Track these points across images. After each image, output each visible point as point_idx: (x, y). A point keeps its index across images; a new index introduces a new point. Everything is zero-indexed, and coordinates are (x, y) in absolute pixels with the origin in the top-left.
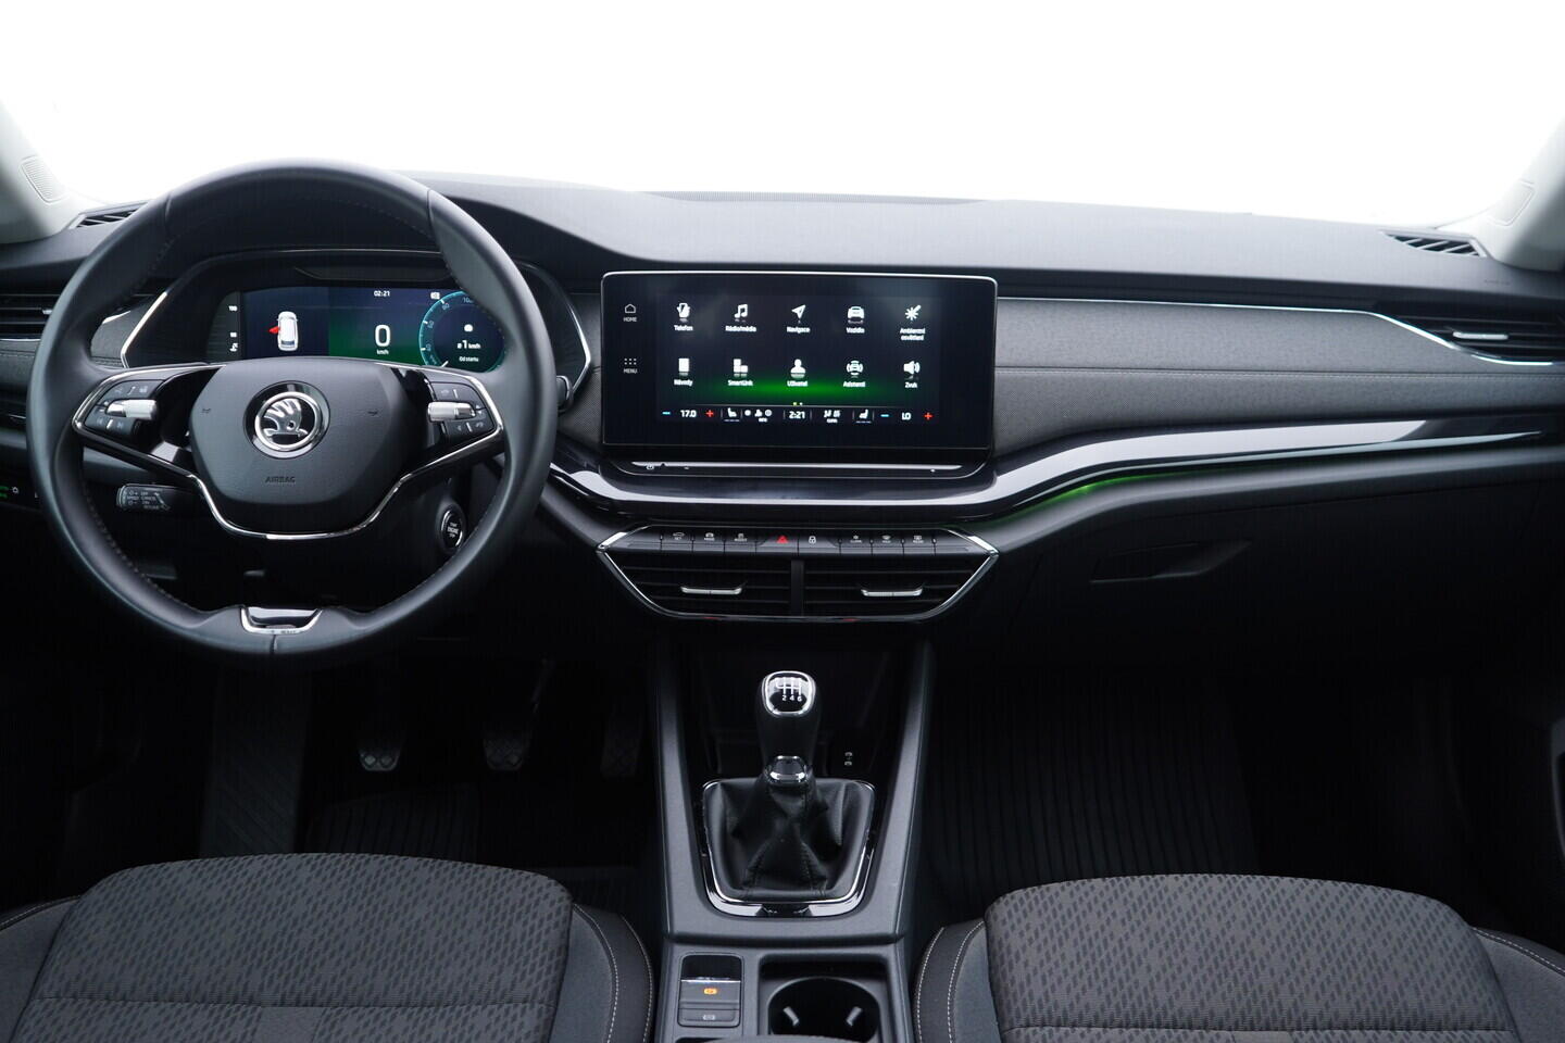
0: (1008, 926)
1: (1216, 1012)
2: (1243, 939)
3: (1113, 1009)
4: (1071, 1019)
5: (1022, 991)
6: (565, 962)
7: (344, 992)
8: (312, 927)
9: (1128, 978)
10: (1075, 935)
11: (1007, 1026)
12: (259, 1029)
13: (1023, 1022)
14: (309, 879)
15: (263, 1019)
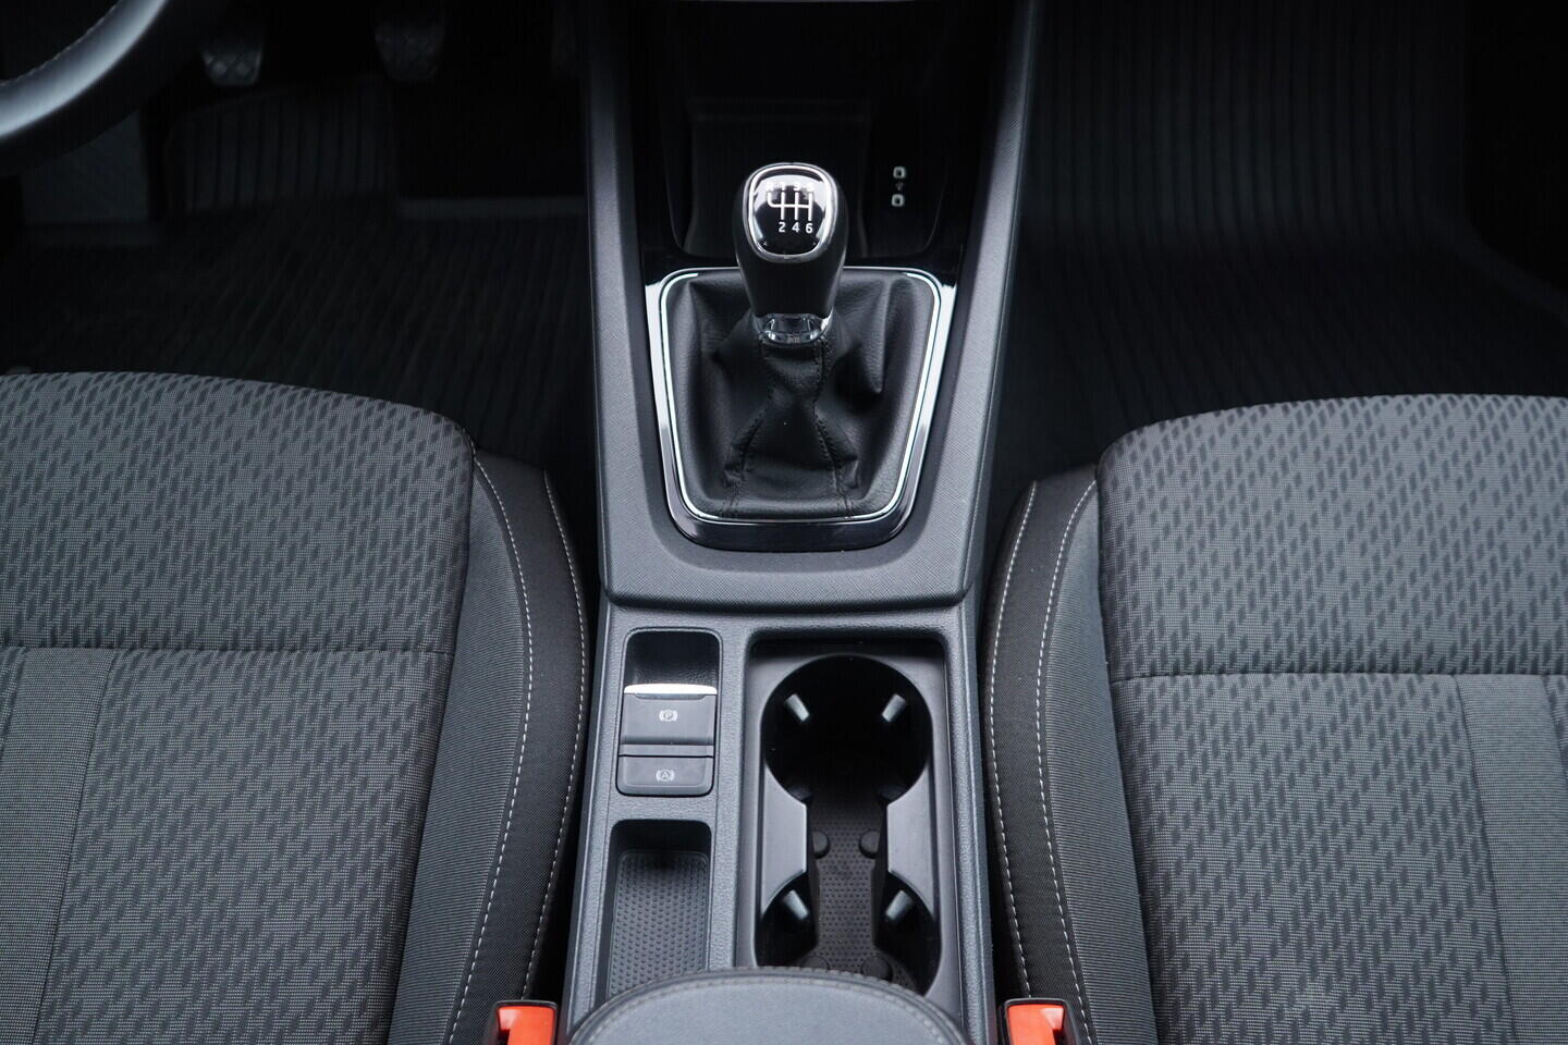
0: (1134, 501)
1: (1436, 646)
2: (1493, 523)
3: (1283, 645)
4: (1218, 663)
5: (1149, 619)
6: (464, 571)
7: (140, 629)
8: (84, 517)
9: (1310, 593)
10: (1234, 518)
11: (1121, 673)
12: (21, 694)
13: (1146, 670)
14: (72, 431)
15: (25, 677)
